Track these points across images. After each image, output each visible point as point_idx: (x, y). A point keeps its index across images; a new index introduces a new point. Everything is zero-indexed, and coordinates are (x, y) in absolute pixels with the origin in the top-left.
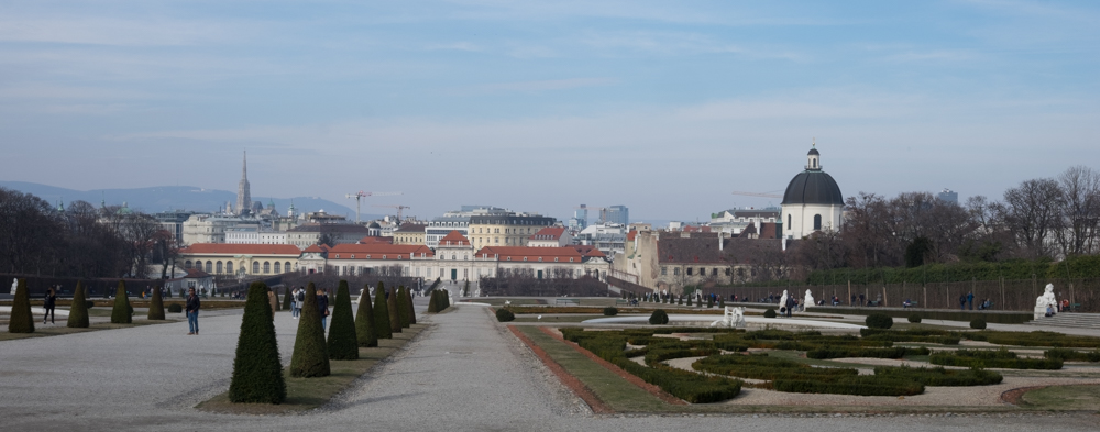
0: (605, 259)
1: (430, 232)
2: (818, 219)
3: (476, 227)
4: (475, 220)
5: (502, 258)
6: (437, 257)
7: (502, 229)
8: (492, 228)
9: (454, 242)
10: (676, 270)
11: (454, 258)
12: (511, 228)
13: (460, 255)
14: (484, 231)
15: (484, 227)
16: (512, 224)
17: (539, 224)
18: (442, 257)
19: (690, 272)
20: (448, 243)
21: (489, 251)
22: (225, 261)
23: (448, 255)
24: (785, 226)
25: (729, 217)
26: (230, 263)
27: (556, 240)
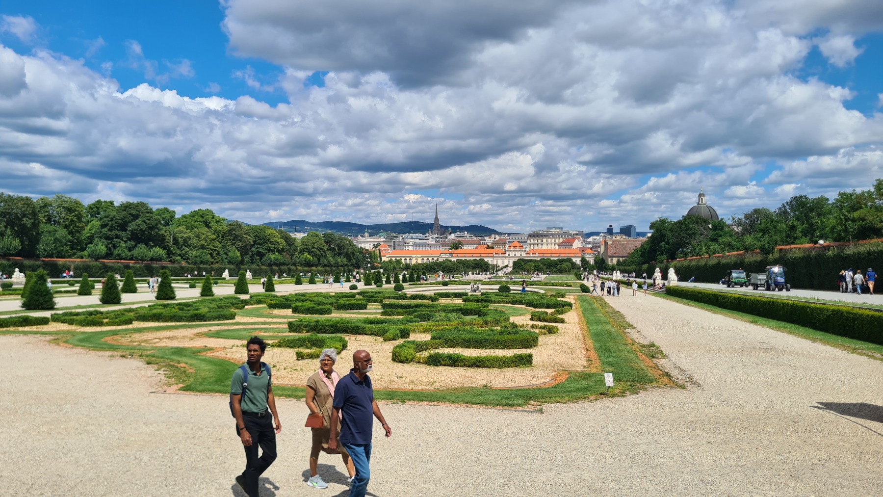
0: (594, 254)
3: (532, 239)
4: (530, 235)
5: (541, 255)
6: (507, 255)
7: (545, 240)
8: (540, 240)
9: (515, 247)
11: (515, 255)
12: (549, 240)
13: (518, 254)
15: (536, 239)
16: (549, 237)
18: (509, 255)
21: (533, 251)
22: (408, 259)
23: (512, 254)
26: (410, 259)
27: (571, 245)
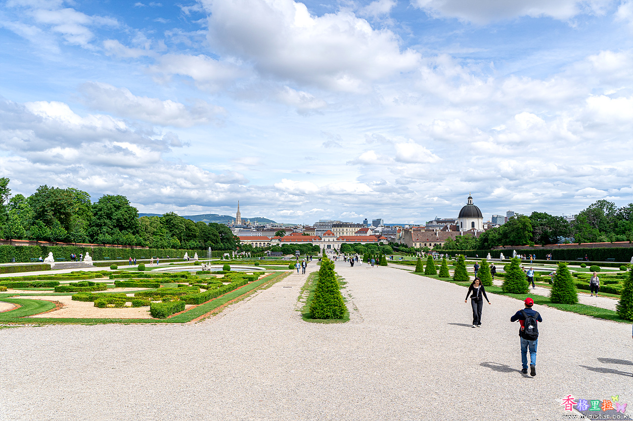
0: (387, 240)
1: (317, 231)
2: (473, 224)
3: (335, 229)
4: (334, 226)
5: (348, 240)
6: (323, 240)
7: (345, 229)
8: (341, 229)
9: (329, 234)
10: (420, 244)
11: (329, 240)
12: (348, 229)
13: (331, 239)
14: (338, 230)
15: (338, 229)
16: (348, 227)
17: (359, 227)
18: (325, 240)
19: (425, 245)
20: (326, 235)
21: (343, 238)
23: (327, 239)
24: (460, 227)
25: (435, 223)
27: (366, 233)
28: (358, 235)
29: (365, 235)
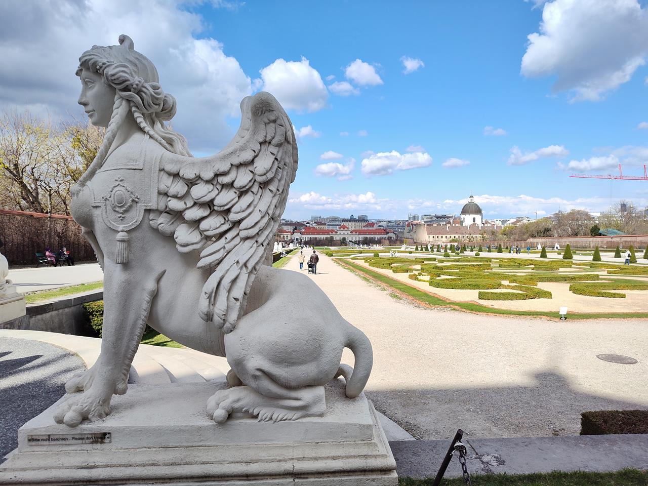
0: (393, 233)
1: (328, 225)
2: (474, 219)
4: (344, 221)
5: (360, 233)
7: (353, 223)
8: (350, 223)
9: (344, 228)
10: (433, 237)
11: (344, 233)
15: (347, 223)
16: (357, 222)
17: (365, 222)
18: (340, 233)
19: (438, 237)
20: (342, 229)
21: (356, 231)
24: (463, 221)
27: (373, 227)
28: (366, 229)
29: (372, 229)
